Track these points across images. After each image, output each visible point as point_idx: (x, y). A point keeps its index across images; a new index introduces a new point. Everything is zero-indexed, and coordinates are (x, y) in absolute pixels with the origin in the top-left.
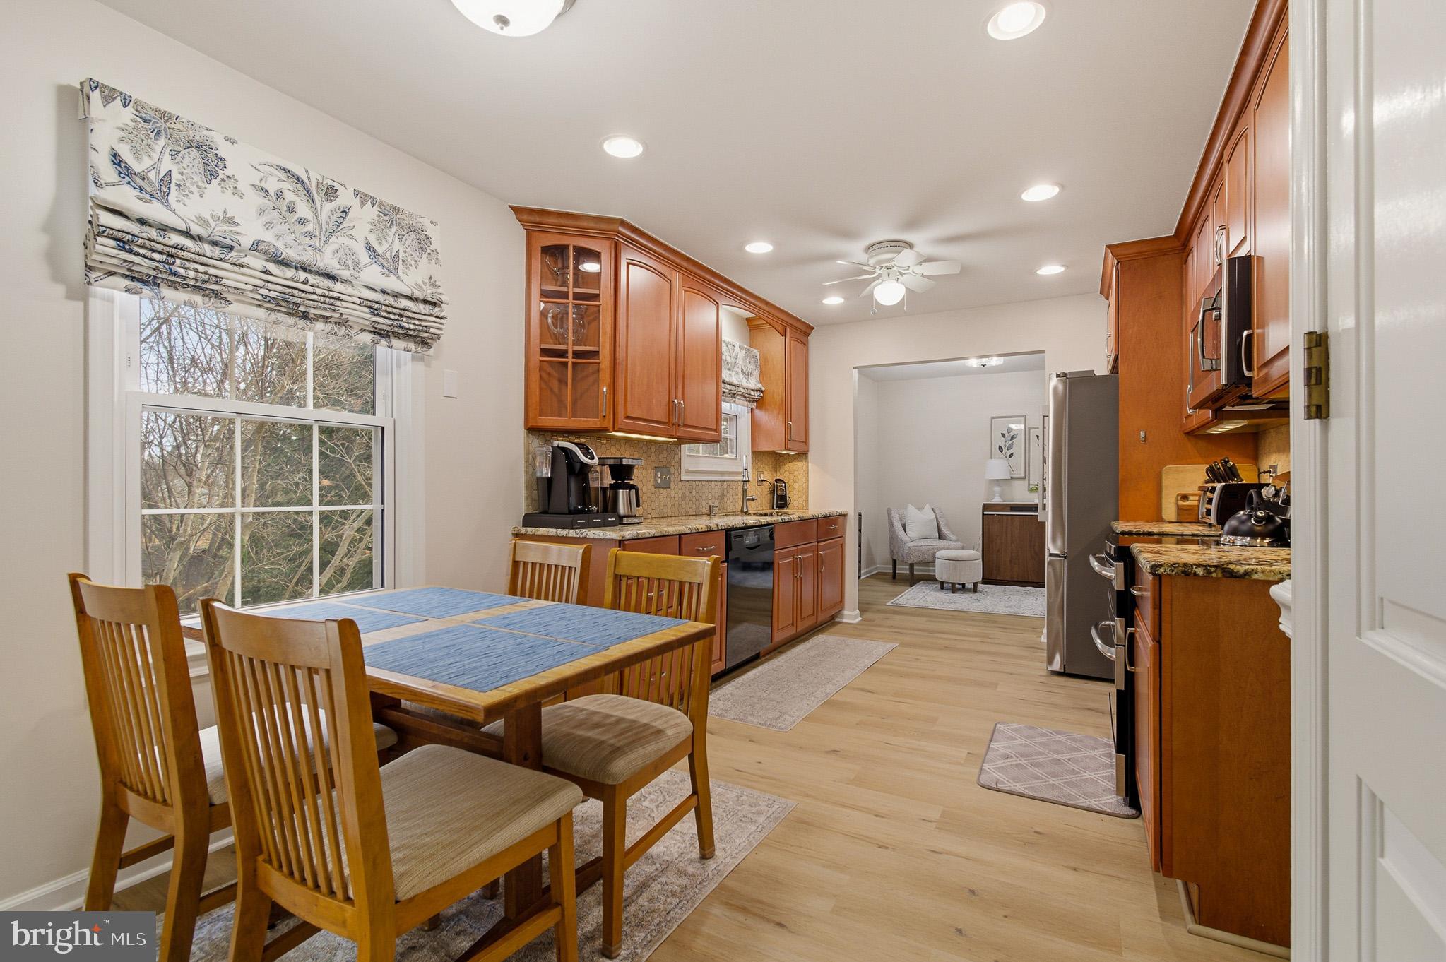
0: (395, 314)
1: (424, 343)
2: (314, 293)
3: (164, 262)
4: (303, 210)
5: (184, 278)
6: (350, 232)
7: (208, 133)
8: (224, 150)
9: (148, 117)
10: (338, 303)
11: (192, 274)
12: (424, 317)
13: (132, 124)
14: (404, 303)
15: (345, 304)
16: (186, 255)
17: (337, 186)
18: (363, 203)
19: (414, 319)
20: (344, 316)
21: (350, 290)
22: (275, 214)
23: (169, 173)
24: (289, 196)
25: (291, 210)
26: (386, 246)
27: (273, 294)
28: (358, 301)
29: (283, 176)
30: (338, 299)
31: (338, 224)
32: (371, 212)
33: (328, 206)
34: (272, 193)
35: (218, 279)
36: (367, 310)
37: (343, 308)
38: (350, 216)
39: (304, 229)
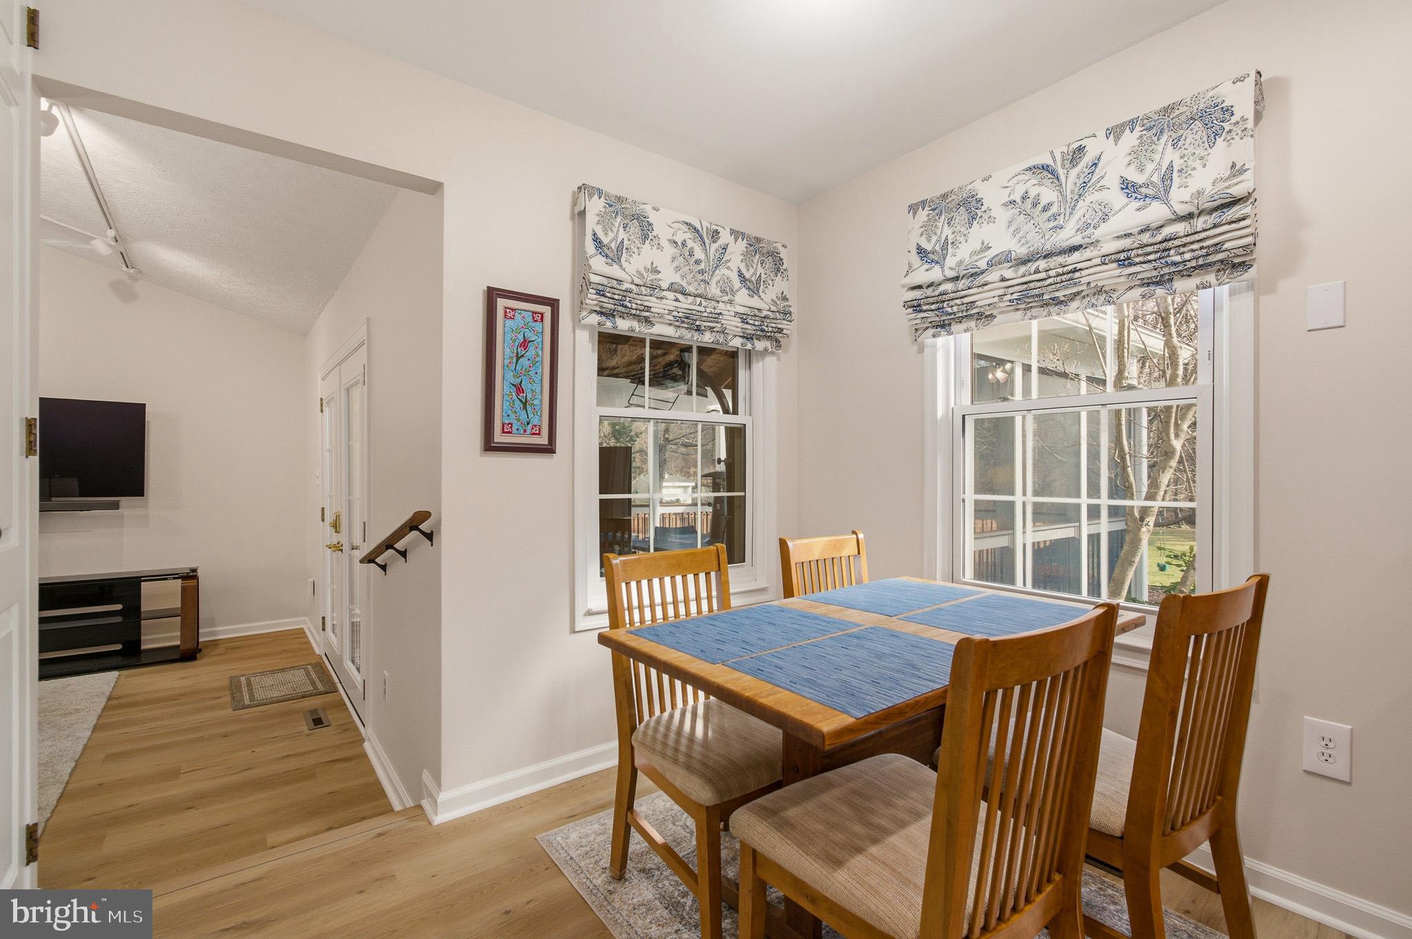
0: (1156, 252)
1: (1236, 264)
2: (1050, 277)
4: (1047, 194)
5: (954, 313)
6: (1102, 184)
7: (972, 185)
8: (982, 191)
9: (936, 206)
10: (1077, 275)
11: (955, 309)
12: (1203, 235)
13: (927, 218)
15: (1084, 273)
16: (950, 297)
17: (1083, 143)
19: (1192, 243)
20: (1092, 285)
21: (1087, 254)
22: (1022, 217)
23: (947, 239)
24: (1034, 192)
25: (1036, 204)
26: (1151, 168)
27: (1015, 296)
28: (1098, 261)
29: (1029, 175)
30: (1075, 270)
31: (1085, 185)
32: (1130, 140)
33: (1074, 173)
34: (1018, 200)
35: (974, 304)
36: (1114, 265)
37: (1084, 278)
38: (1100, 164)
39: (1050, 213)
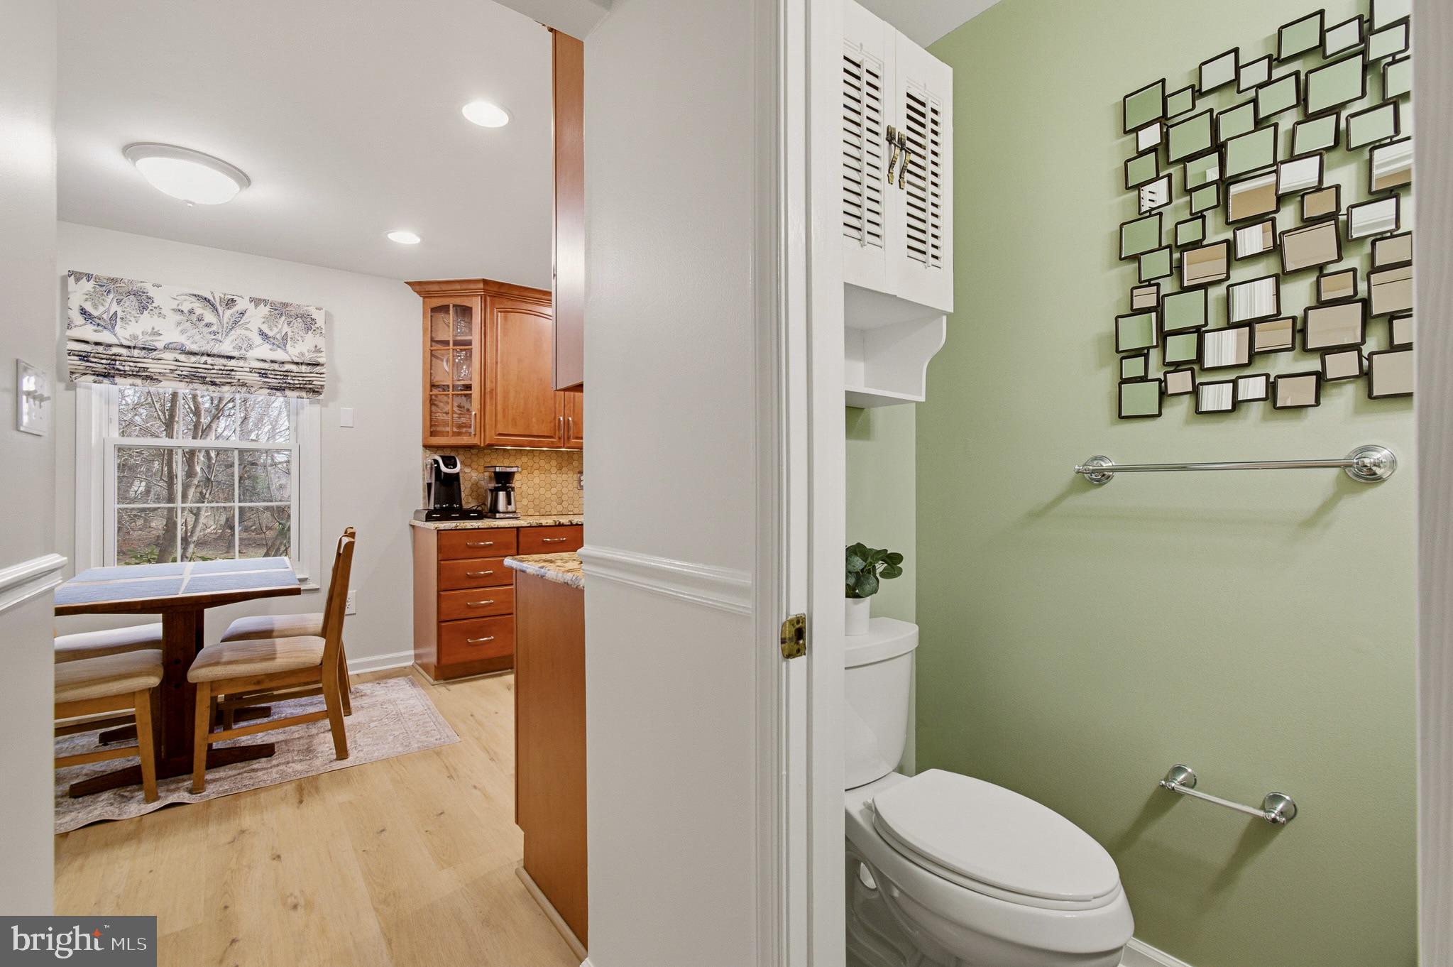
0: (281, 375)
1: (315, 391)
2: (214, 369)
3: (109, 364)
4: (209, 317)
5: (125, 371)
6: (247, 326)
7: (142, 284)
8: (152, 292)
9: (102, 284)
10: (233, 373)
11: (127, 368)
12: (305, 375)
13: (92, 290)
14: (287, 367)
15: (238, 373)
16: (121, 358)
17: (235, 298)
18: (256, 306)
19: (299, 377)
20: (241, 381)
21: (241, 363)
22: (188, 324)
23: (115, 313)
24: (198, 311)
25: (200, 319)
26: (276, 330)
27: (184, 373)
28: (248, 370)
29: (194, 299)
30: (232, 370)
31: (236, 322)
32: (264, 310)
33: (228, 312)
34: (186, 311)
35: (145, 369)
36: (258, 375)
37: (238, 375)
38: (246, 315)
39: (210, 330)
